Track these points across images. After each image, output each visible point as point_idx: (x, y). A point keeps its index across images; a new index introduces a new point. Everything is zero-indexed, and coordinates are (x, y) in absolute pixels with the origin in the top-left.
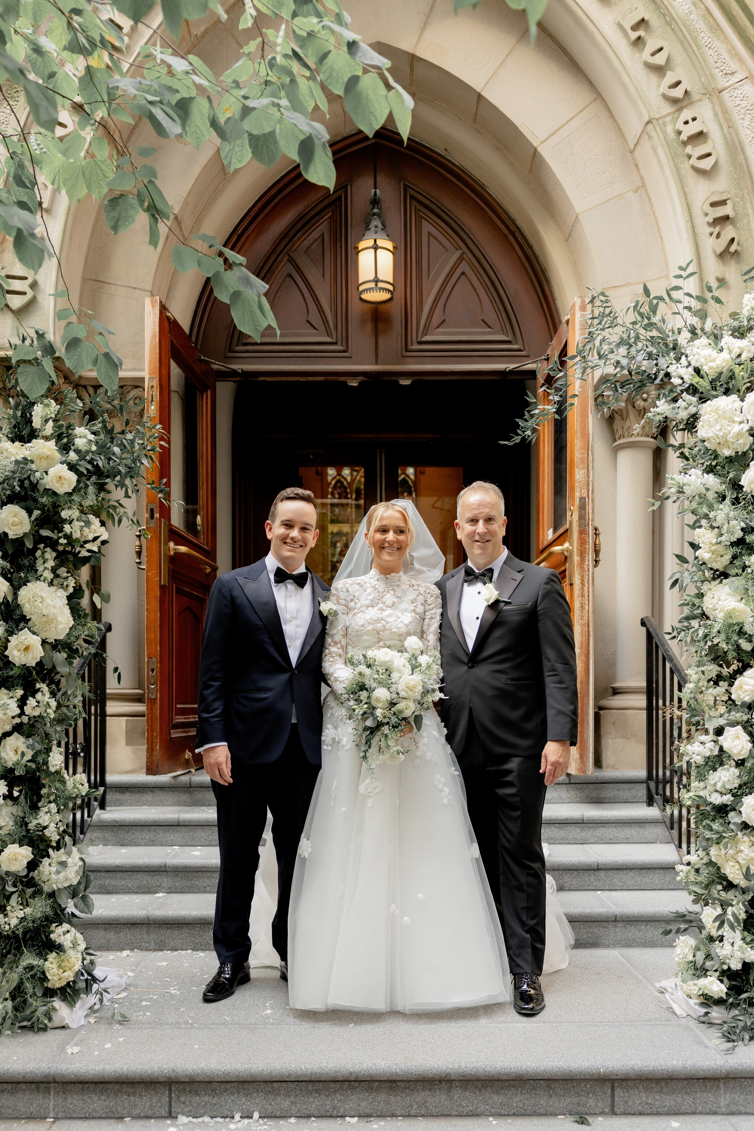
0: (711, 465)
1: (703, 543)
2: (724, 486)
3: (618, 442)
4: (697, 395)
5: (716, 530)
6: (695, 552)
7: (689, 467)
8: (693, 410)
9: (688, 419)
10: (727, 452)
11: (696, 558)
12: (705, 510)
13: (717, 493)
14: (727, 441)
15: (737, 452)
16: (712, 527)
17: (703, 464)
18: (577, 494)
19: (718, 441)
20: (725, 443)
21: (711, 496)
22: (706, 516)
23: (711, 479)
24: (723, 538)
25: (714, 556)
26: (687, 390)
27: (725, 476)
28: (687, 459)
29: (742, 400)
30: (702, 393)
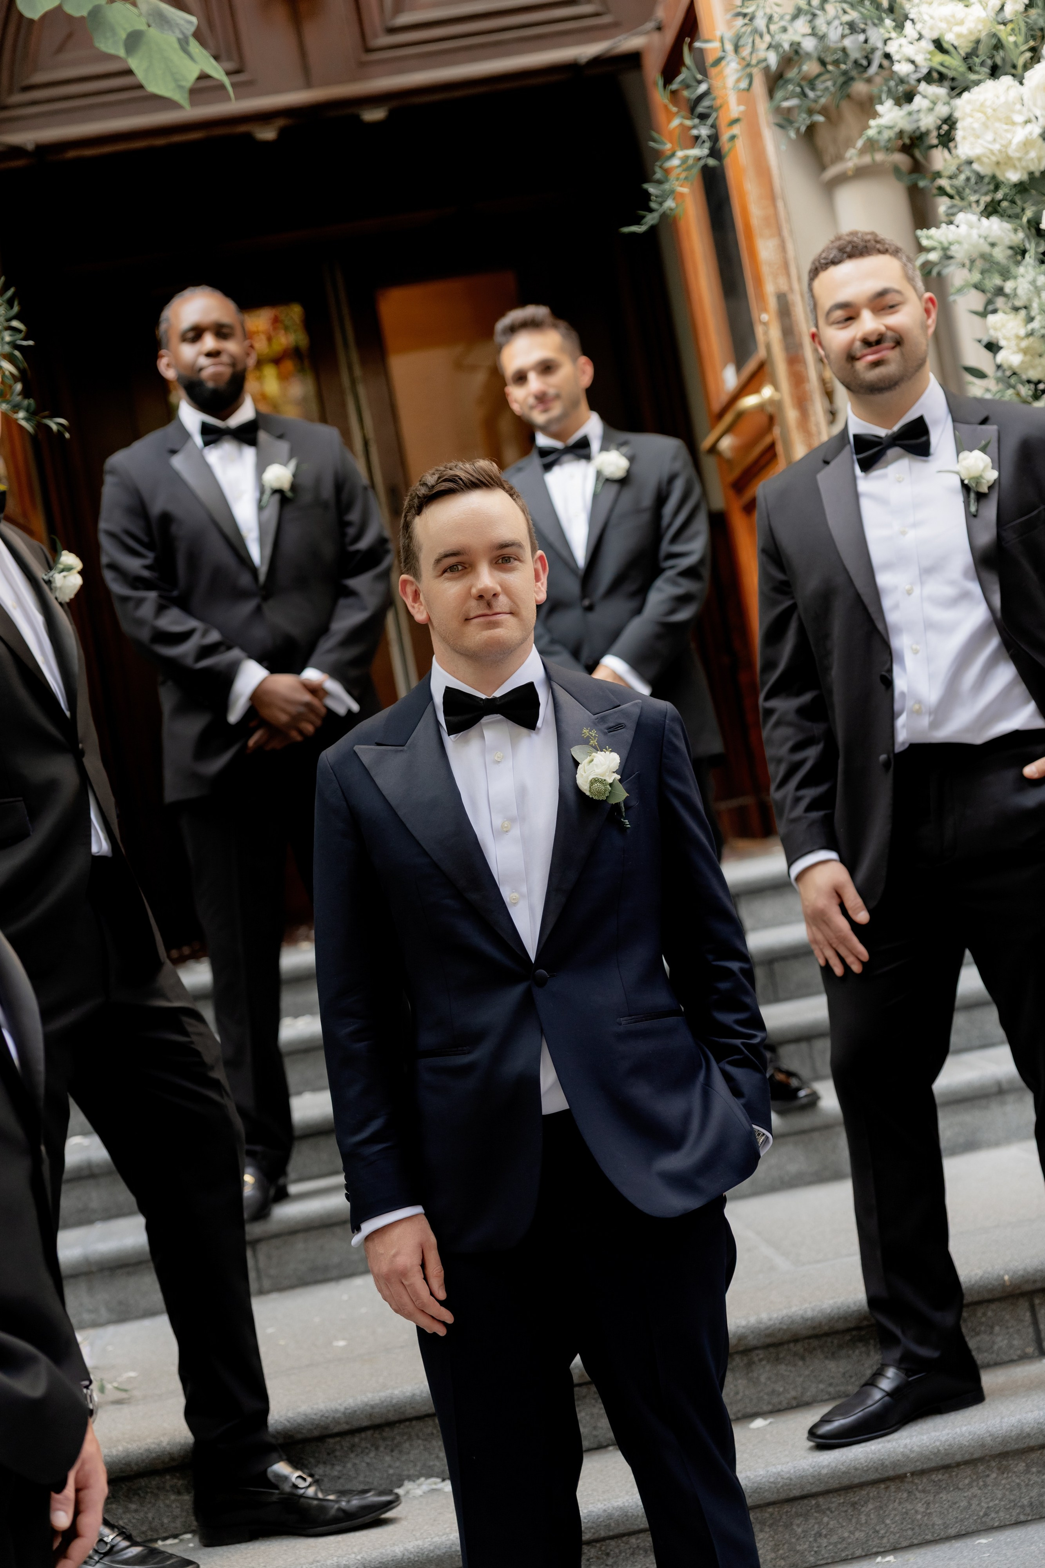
0: (993, 201)
1: (1005, 338)
2: (1021, 235)
3: (833, 171)
4: (947, 83)
5: (1023, 313)
6: (995, 357)
7: (955, 210)
8: (943, 110)
9: (939, 128)
10: (1014, 176)
11: (999, 367)
12: (997, 281)
13: (1011, 248)
14: (1009, 158)
15: (1031, 174)
16: (1016, 309)
17: (977, 202)
18: (770, 289)
19: (994, 159)
20: (1007, 161)
21: (1000, 254)
22: (1000, 291)
23: (996, 227)
24: (1035, 325)
25: (1028, 358)
26: (928, 78)
27: (1018, 217)
28: (951, 197)
29: (1021, 83)
30: (953, 79)
